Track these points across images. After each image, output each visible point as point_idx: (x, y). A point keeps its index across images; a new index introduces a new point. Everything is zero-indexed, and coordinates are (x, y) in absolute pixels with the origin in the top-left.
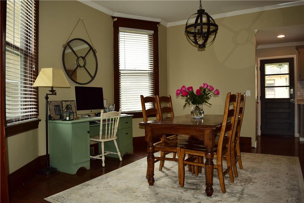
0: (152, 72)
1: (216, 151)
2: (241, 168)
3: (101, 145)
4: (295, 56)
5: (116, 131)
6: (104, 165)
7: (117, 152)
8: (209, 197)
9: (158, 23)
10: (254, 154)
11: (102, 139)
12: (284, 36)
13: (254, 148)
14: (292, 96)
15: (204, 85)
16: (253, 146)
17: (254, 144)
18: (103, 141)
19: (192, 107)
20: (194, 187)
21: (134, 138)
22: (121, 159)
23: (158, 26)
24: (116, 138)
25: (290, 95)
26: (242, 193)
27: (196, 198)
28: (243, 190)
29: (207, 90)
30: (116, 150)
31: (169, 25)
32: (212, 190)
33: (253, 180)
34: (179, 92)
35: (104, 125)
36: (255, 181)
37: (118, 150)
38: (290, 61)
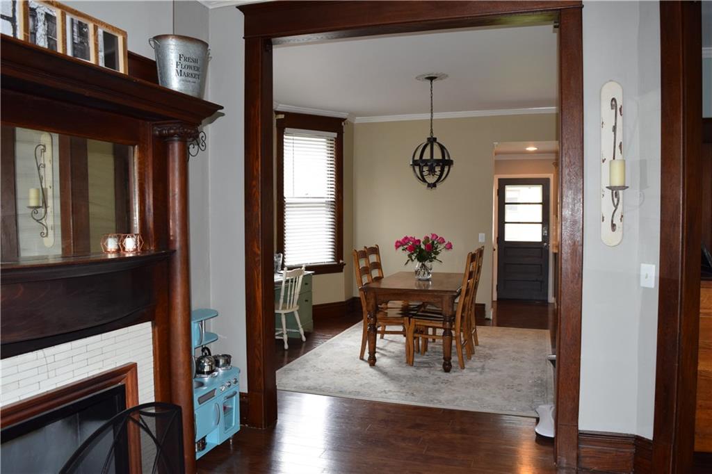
0: (333, 200)
1: (454, 320)
2: (477, 344)
3: (281, 318)
4: (551, 176)
5: (297, 297)
6: (286, 346)
7: (298, 329)
8: (448, 374)
9: (343, 120)
10: (490, 328)
11: (282, 309)
12: (536, 149)
13: (489, 319)
14: (546, 238)
15: (433, 235)
16: (487, 317)
17: (490, 313)
18: (283, 312)
19: (417, 265)
20: (426, 365)
21: (314, 306)
22: (304, 339)
23: (343, 124)
24: (297, 308)
25: (543, 237)
26: (483, 368)
27: (433, 374)
28: (484, 365)
29: (435, 242)
30: (297, 325)
31: (358, 120)
32: (450, 365)
33: (493, 356)
34: (399, 244)
35: (286, 288)
36: (496, 357)
37: (300, 326)
38: (544, 183)
